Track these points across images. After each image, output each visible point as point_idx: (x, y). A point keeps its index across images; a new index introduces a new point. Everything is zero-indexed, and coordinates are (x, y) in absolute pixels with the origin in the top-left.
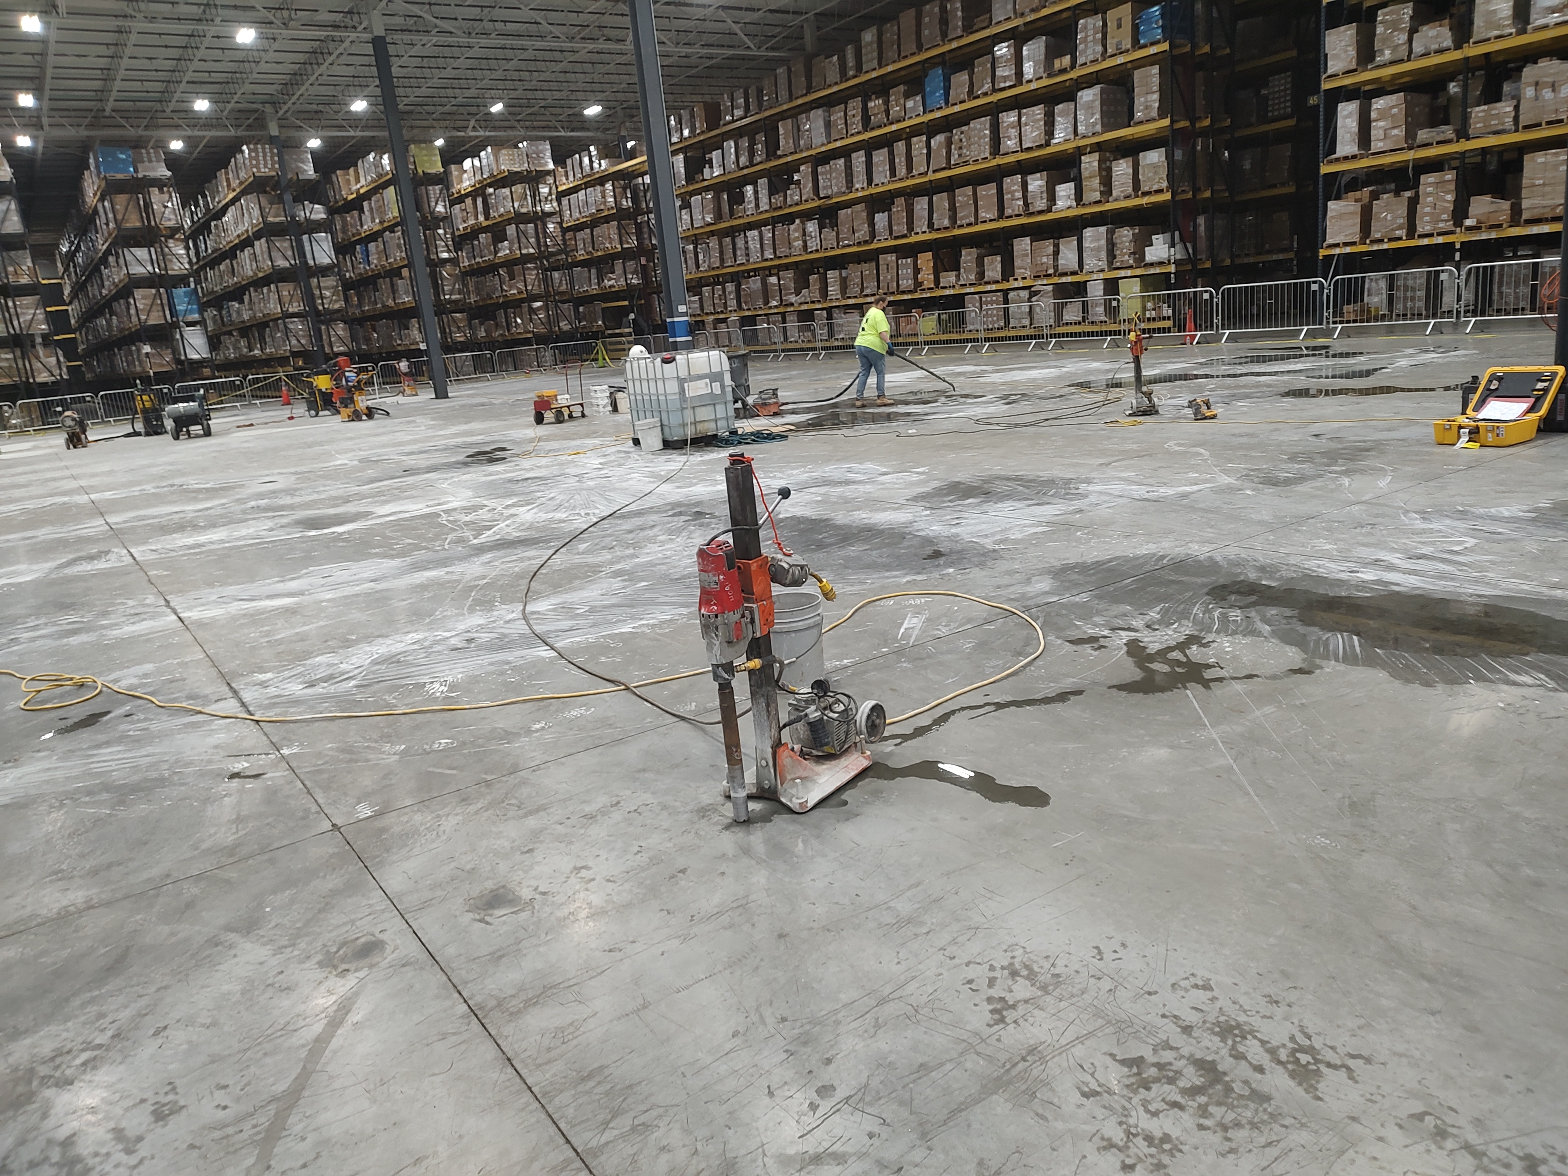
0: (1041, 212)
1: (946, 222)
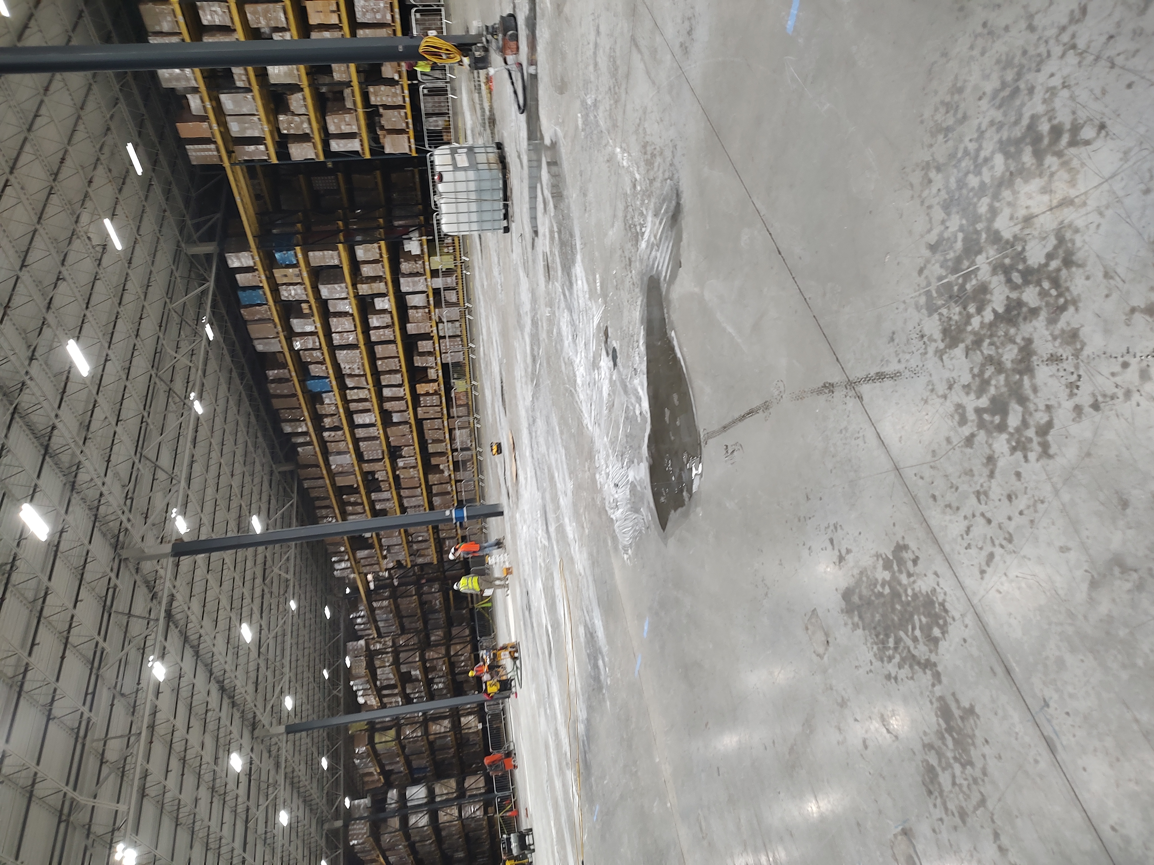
0: (392, 318)
1: (399, 376)
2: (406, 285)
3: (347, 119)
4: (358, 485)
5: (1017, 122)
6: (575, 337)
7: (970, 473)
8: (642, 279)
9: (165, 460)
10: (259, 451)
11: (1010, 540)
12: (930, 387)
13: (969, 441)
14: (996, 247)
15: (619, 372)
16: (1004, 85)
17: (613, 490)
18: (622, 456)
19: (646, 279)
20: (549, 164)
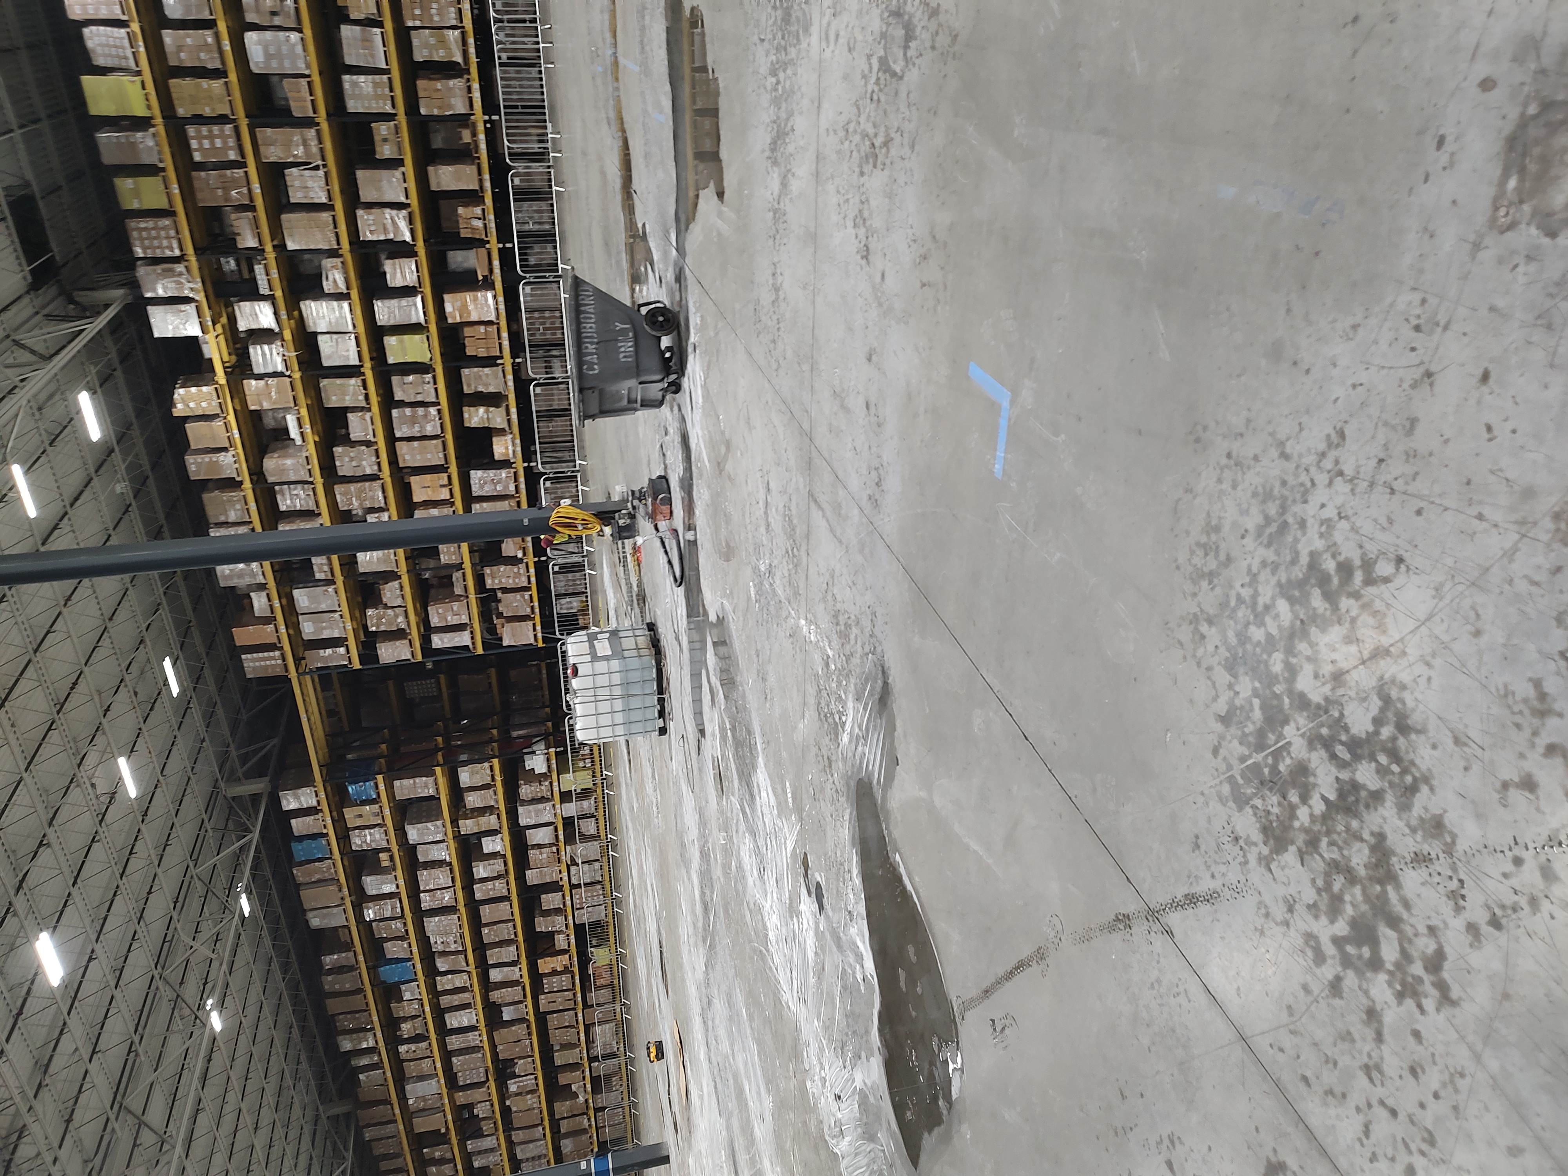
0: (506, 864)
2: (526, 815)
3: (455, 608)
4: (447, 1128)
5: (1294, 561)
6: (761, 871)
7: (1347, 1037)
8: (848, 784)
9: (156, 1115)
10: (301, 1085)
11: (1431, 1141)
12: (1263, 911)
13: (1335, 987)
14: (1305, 714)
15: (827, 917)
16: (1268, 520)
17: (834, 1105)
18: (842, 1048)
19: (853, 784)
20: (715, 644)
